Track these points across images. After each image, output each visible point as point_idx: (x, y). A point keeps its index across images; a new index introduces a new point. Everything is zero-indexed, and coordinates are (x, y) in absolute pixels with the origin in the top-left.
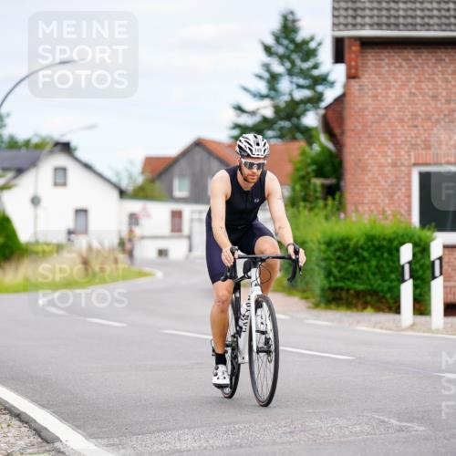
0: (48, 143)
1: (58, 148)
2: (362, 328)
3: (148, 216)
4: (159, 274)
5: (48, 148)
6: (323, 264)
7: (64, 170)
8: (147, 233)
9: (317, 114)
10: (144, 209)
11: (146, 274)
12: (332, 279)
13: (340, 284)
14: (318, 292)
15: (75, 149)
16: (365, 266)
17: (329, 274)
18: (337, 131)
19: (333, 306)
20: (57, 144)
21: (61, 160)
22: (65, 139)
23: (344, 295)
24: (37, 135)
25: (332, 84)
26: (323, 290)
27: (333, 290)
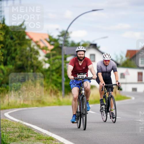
0: (87, 44)
1: (92, 46)
3: (129, 74)
4: (133, 98)
5: (88, 46)
7: (94, 55)
8: (128, 81)
10: (127, 71)
11: (128, 98)
15: (99, 47)
20: (91, 45)
21: (93, 51)
22: (95, 43)
24: (83, 41)
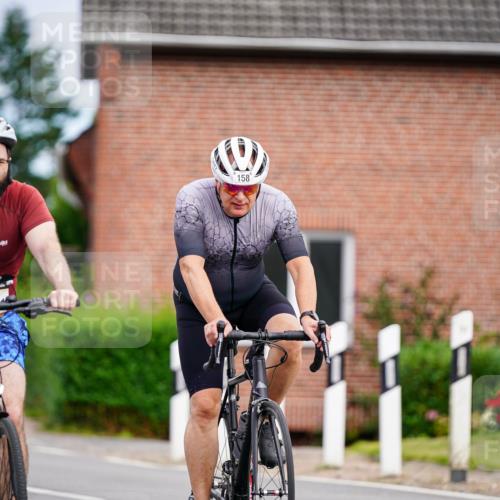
2: (115, 459)
6: (60, 367)
9: (54, 155)
12: (72, 389)
13: (84, 397)
14: (51, 406)
16: (120, 371)
17: (68, 381)
18: (83, 177)
19: (74, 428)
23: (89, 413)
25: (75, 115)
26: (59, 405)
27: (74, 404)
